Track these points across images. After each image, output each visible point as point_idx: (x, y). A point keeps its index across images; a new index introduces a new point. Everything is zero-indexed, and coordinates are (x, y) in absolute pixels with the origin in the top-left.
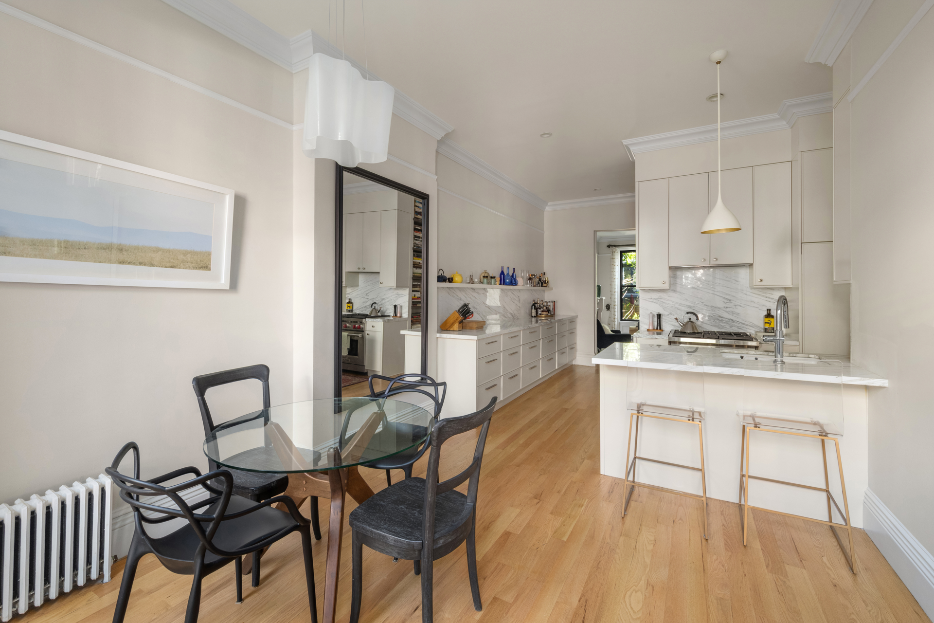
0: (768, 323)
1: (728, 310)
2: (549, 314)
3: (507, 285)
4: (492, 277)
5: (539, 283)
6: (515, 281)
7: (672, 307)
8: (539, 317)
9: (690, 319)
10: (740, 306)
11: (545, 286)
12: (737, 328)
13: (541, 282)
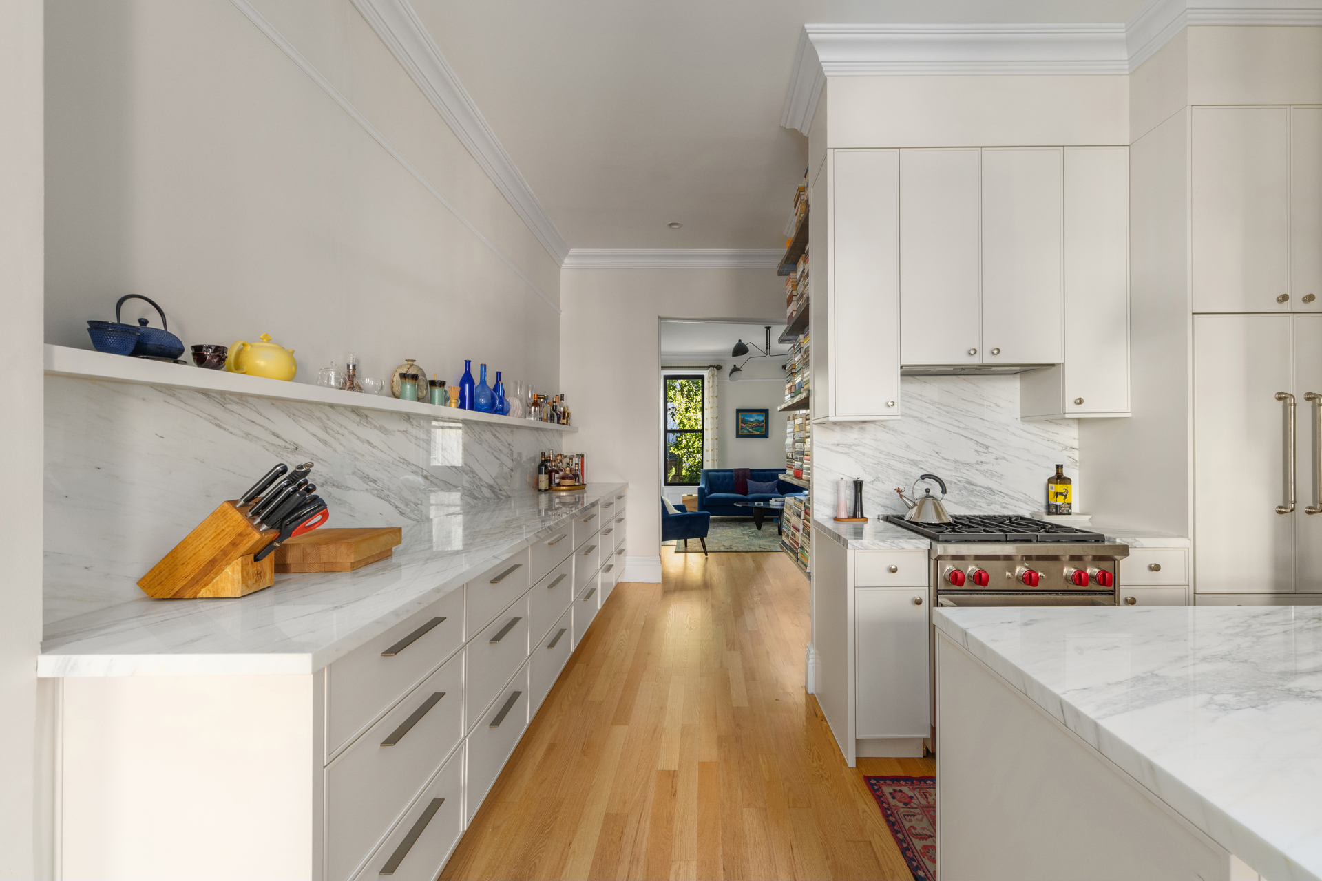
0: (1061, 494)
1: (983, 467)
2: (577, 484)
3: (478, 410)
4: (433, 383)
5: (552, 416)
6: (502, 402)
7: (880, 463)
8: (556, 490)
9: (928, 491)
10: (1004, 458)
11: (563, 424)
12: (998, 507)
13: (557, 414)
